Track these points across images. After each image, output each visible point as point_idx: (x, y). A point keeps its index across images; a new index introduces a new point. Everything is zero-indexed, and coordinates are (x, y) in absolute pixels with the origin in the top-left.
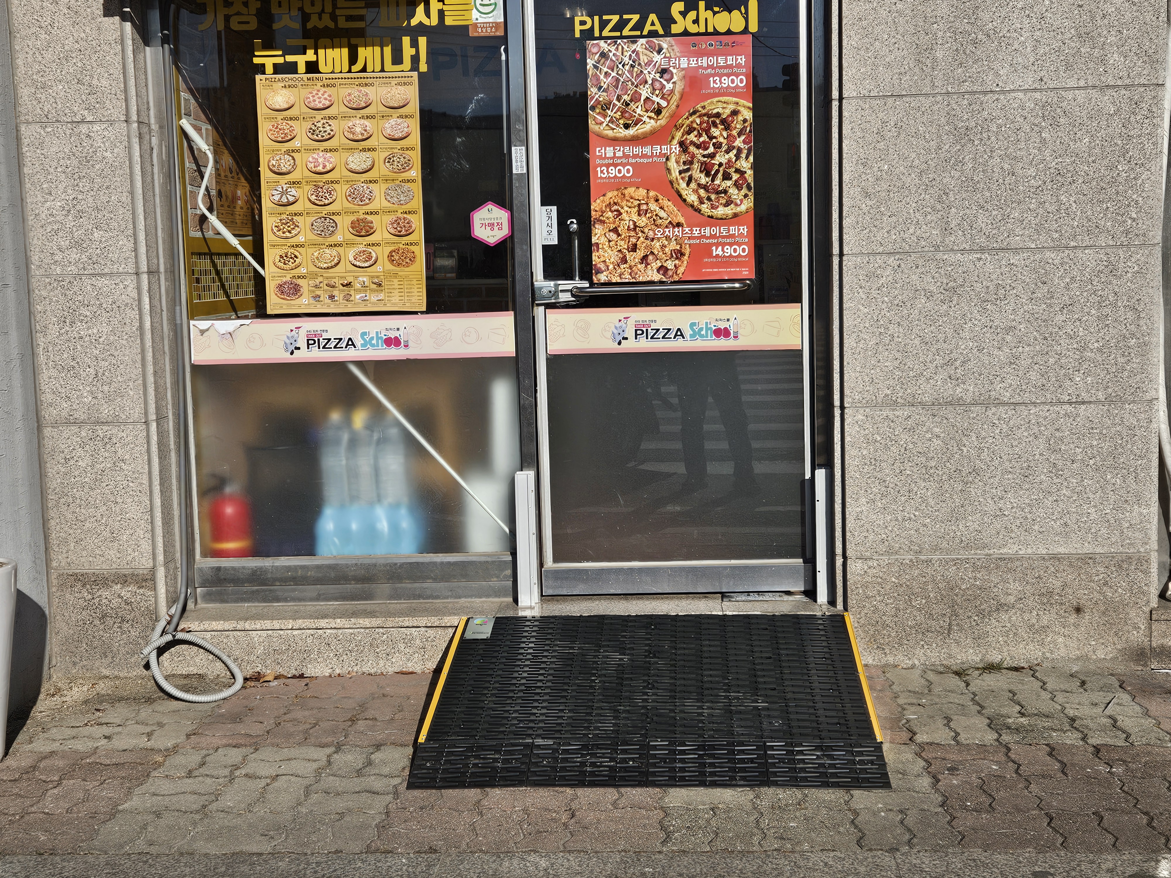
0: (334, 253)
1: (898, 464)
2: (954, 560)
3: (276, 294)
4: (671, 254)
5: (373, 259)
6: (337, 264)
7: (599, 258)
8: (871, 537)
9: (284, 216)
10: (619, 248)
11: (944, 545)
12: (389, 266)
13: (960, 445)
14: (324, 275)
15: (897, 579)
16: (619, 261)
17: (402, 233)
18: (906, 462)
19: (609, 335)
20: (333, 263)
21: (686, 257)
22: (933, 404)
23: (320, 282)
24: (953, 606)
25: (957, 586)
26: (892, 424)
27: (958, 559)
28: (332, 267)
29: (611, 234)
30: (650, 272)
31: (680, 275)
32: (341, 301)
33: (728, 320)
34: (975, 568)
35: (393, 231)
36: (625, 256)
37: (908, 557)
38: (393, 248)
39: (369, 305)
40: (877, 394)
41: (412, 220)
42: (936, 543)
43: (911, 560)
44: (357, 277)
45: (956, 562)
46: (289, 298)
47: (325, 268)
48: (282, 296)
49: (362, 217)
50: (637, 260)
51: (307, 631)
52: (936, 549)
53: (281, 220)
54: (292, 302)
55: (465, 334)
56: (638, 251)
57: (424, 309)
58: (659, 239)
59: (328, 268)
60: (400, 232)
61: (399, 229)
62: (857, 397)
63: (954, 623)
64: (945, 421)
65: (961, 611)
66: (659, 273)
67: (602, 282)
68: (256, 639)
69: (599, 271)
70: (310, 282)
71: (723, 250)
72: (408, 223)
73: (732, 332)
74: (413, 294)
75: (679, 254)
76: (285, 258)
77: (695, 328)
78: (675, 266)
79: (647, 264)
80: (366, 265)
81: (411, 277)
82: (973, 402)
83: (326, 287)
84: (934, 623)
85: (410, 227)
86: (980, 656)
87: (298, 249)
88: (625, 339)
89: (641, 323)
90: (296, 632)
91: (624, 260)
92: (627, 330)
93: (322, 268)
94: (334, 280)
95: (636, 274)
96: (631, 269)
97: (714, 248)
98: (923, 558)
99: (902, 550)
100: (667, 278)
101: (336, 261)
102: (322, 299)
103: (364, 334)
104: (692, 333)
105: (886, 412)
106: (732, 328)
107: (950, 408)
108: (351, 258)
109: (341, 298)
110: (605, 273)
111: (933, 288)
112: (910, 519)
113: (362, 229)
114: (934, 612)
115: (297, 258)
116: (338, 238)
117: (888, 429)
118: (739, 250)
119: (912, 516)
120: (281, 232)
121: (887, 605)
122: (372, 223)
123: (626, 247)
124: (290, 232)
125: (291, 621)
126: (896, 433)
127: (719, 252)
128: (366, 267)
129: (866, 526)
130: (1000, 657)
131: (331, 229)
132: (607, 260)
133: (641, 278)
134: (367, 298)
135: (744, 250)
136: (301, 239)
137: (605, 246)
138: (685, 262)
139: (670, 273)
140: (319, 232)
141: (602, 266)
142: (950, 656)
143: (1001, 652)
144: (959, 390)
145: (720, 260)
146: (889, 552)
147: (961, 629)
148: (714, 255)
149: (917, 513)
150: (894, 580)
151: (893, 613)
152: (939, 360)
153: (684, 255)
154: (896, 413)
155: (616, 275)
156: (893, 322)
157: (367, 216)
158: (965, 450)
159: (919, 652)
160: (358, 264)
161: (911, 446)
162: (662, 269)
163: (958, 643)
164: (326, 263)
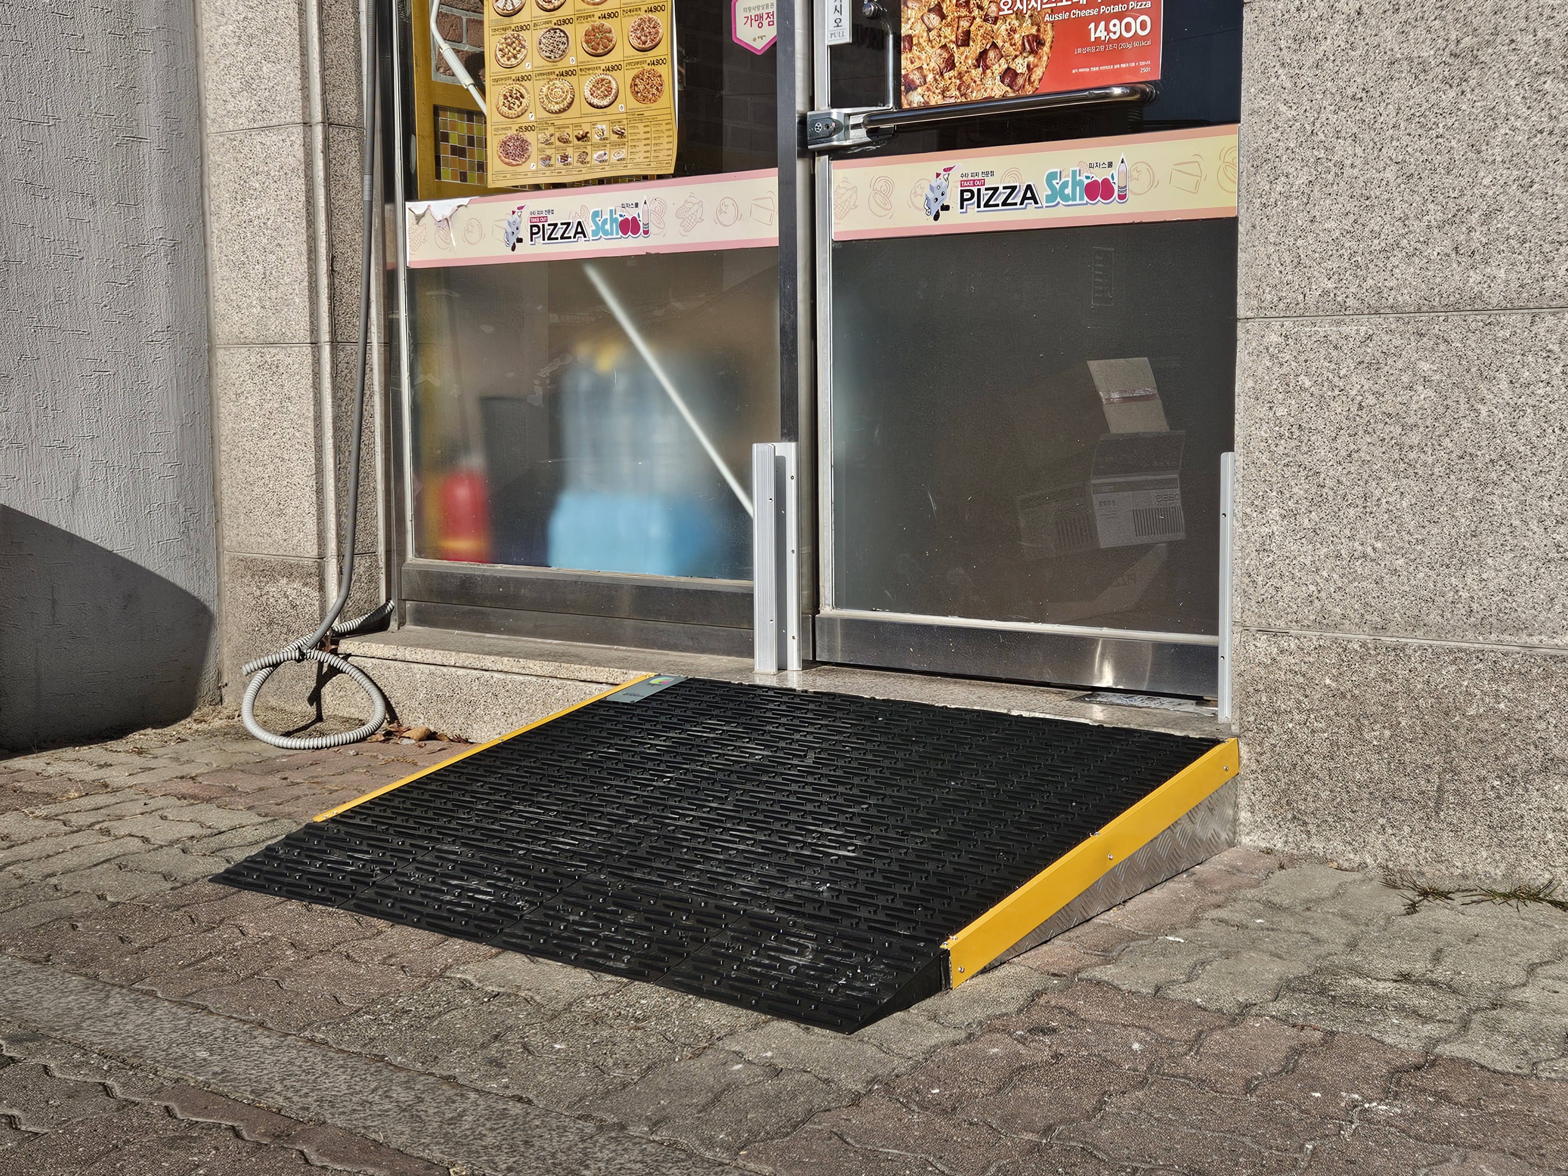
0: (567, 87)
1: (1344, 437)
2: (1451, 651)
3: (500, 157)
4: (1023, 44)
5: (614, 91)
6: (571, 104)
7: (912, 63)
8: (1287, 589)
9: (509, 33)
10: (943, 42)
11: (1434, 617)
12: (633, 103)
13: (1474, 398)
14: (556, 122)
15: (1335, 679)
16: (942, 66)
17: (647, 46)
18: (1360, 433)
19: (921, 202)
20: (566, 104)
21: (1046, 48)
22: (1419, 311)
23: (551, 135)
24: (1449, 752)
25: (1457, 709)
26: (1335, 353)
27: (1460, 650)
28: (564, 110)
29: (932, 16)
30: (989, 83)
31: (1036, 82)
32: (576, 164)
33: (1110, 165)
34: (1497, 673)
35: (636, 43)
36: (952, 55)
37: (1357, 638)
38: (635, 72)
39: (607, 168)
40: (1307, 290)
41: (659, 21)
42: (1416, 612)
43: (1364, 645)
44: (594, 124)
45: (1457, 656)
46: (514, 163)
47: (556, 113)
48: (507, 160)
49: (598, 22)
50: (970, 62)
51: (473, 671)
52: (1416, 623)
53: (506, 39)
54: (518, 169)
55: (721, 210)
56: (971, 43)
57: (671, 171)
58: (1005, 17)
59: (560, 112)
60: (644, 43)
61: (643, 38)
62: (1268, 297)
63: (1449, 787)
64: (1442, 347)
65: (1464, 764)
66: (1002, 82)
67: (915, 105)
68: (418, 676)
69: (911, 87)
70: (540, 136)
71: (1107, 29)
72: (654, 28)
73: (1116, 188)
74: (661, 147)
75: (1035, 43)
76: (510, 99)
77: (1054, 182)
78: (1028, 66)
79: (987, 67)
80: (605, 102)
81: (659, 118)
82: (1504, 304)
83: (558, 143)
84: (1406, 782)
85: (657, 33)
86: (1503, 866)
87: (524, 83)
88: (945, 208)
89: (970, 178)
90: (461, 672)
91: (950, 64)
92: (947, 194)
93: (552, 112)
94: (567, 130)
95: (968, 87)
96: (961, 79)
97: (1092, 26)
98: (1387, 640)
99: (1347, 622)
100: (1014, 91)
101: (569, 100)
102: (552, 162)
103: (596, 214)
104: (1050, 193)
105: (1325, 328)
106: (1116, 180)
107: (1455, 318)
108: (587, 93)
109: (576, 159)
110: (919, 90)
111: (1427, 53)
112: (1365, 556)
113: (598, 44)
114: (1407, 758)
115: (523, 98)
116: (570, 61)
117: (1326, 364)
118: (1135, 26)
119: (1369, 550)
120: (505, 59)
121: (1313, 731)
122: (610, 32)
123: (953, 38)
124: (515, 57)
125: (454, 653)
126: (1342, 373)
127: (1101, 33)
128: (606, 107)
129: (1279, 565)
130: (1548, 876)
131: (562, 47)
132: (925, 66)
133: (974, 95)
134: (606, 157)
135: (1143, 26)
136: (527, 67)
137: (921, 41)
138: (1045, 58)
139: (1020, 81)
140: (548, 54)
141: (916, 77)
142: (1439, 859)
143: (1550, 866)
144: (1475, 277)
145: (1102, 48)
146: (1322, 623)
147: (1463, 804)
148: (1093, 39)
149: (1379, 545)
150: (1328, 681)
151: (1325, 751)
152: (1435, 215)
153: (1043, 45)
154: (1345, 330)
155: (937, 91)
156: (1343, 134)
157: (603, 21)
158: (1484, 410)
159: (1375, 840)
160: (596, 101)
161: (1371, 400)
162: (1009, 75)
163: (1456, 831)
164: (557, 103)
